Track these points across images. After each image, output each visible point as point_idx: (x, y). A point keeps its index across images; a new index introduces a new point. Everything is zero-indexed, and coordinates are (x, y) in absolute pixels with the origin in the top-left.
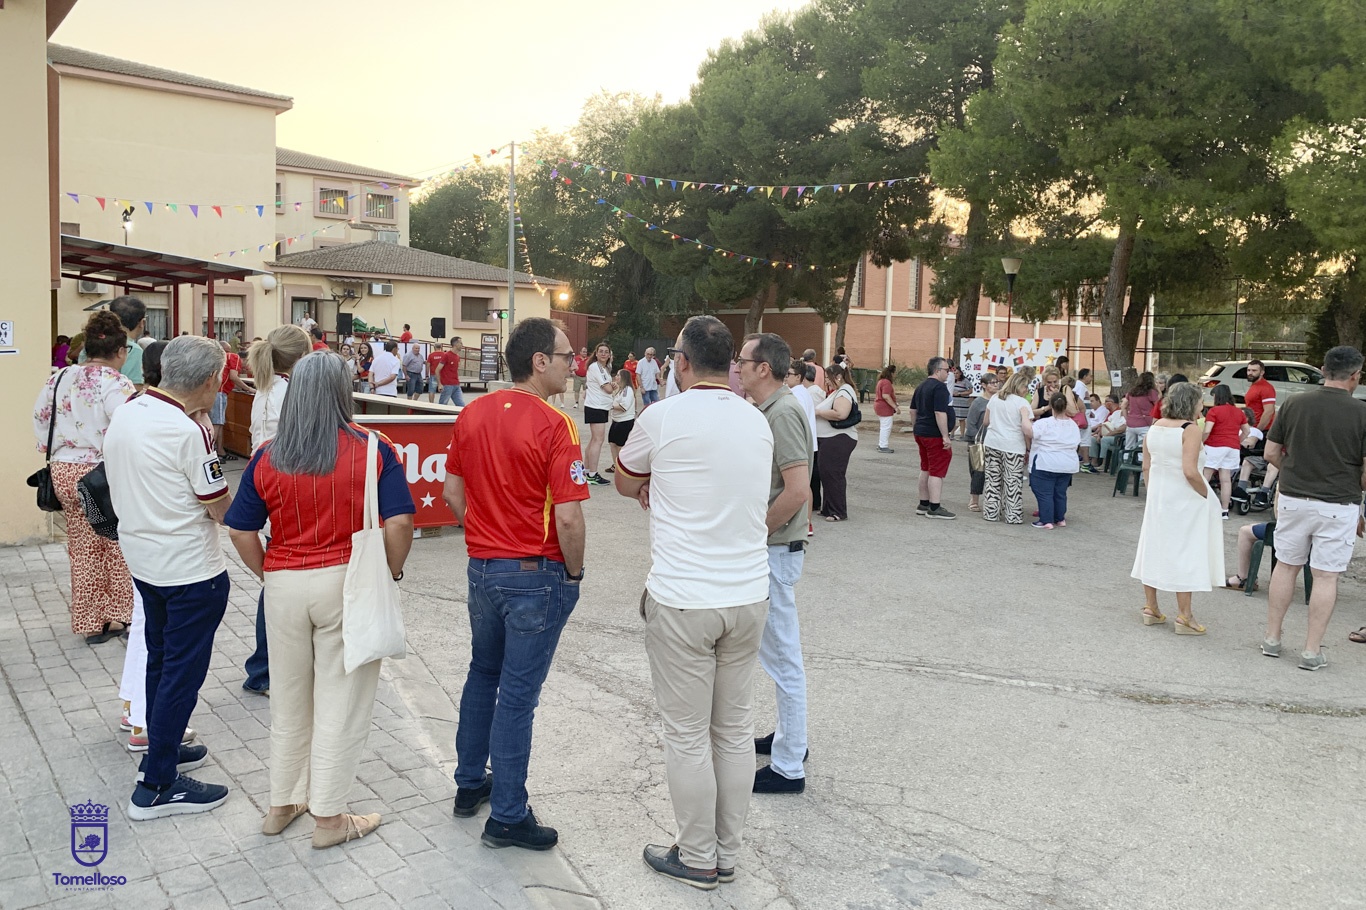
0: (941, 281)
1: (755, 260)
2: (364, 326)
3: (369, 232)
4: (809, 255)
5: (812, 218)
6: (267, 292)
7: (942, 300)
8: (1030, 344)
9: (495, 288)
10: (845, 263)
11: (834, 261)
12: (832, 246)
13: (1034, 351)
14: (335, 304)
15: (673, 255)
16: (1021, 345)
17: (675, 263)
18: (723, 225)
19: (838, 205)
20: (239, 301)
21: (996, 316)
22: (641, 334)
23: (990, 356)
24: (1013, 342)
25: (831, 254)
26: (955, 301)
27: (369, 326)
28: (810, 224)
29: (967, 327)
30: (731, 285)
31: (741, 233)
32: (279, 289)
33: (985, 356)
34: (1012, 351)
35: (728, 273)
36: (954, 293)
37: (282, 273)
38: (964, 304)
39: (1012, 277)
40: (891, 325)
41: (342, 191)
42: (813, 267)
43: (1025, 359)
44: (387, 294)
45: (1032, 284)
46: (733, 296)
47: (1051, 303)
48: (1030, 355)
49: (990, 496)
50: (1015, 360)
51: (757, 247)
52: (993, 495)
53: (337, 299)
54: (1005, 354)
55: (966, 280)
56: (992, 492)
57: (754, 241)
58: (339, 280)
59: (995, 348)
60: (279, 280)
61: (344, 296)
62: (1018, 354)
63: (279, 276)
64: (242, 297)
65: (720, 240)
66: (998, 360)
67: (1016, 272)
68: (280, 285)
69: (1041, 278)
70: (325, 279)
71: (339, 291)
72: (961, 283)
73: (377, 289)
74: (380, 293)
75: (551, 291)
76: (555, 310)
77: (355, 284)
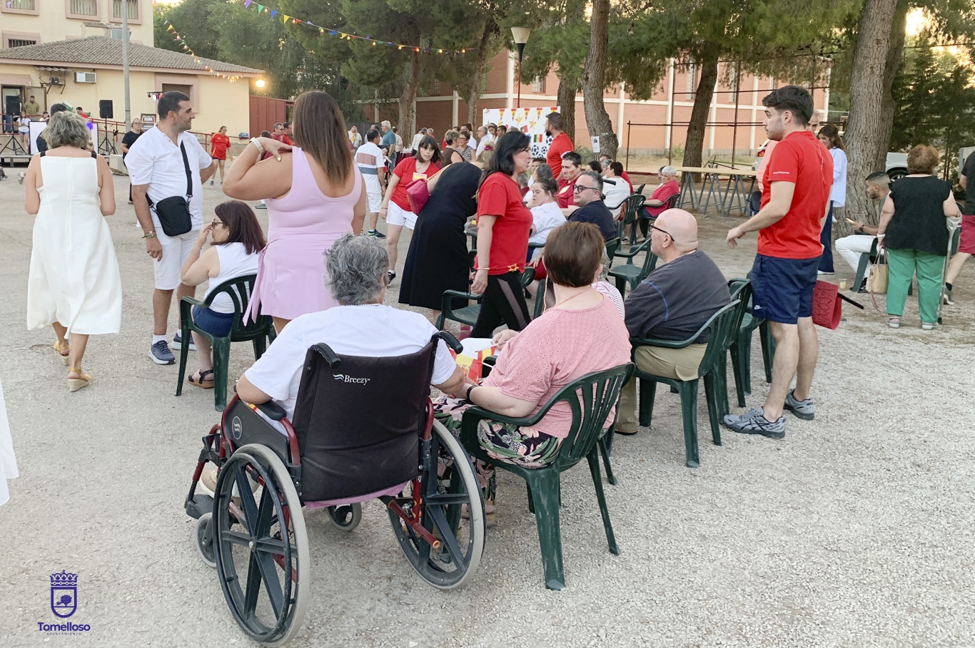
1: (380, 44)
3: (103, 29)
9: (195, 75)
13: (535, 120)
14: (43, 91)
34: (520, 120)
35: (367, 58)
39: (521, 46)
42: (441, 51)
43: (529, 128)
44: (90, 81)
48: (532, 124)
51: (391, 32)
53: (44, 86)
58: (43, 69)
61: (50, 84)
62: (524, 123)
67: (524, 41)
70: (32, 68)
71: (46, 80)
73: (81, 77)
74: (84, 81)
75: (249, 79)
76: (253, 95)
77: (59, 73)
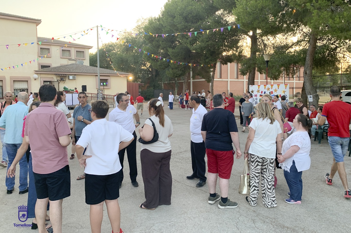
0: (242, 67)
1: (183, 63)
2: (67, 89)
3: (74, 61)
4: (201, 62)
5: (199, 48)
6: (35, 79)
7: (243, 73)
8: (275, 86)
9: (109, 76)
10: (212, 64)
11: (209, 63)
12: (207, 58)
13: (277, 89)
14: (58, 82)
15: (159, 63)
16: (272, 87)
17: (159, 66)
18: (173, 52)
19: (207, 43)
20: (26, 82)
21: (260, 80)
22: (156, 88)
23: (260, 92)
24: (269, 86)
25: (207, 60)
26: (248, 74)
27: (69, 89)
28: (198, 50)
29: (252, 82)
30: (177, 72)
31: (178, 55)
32: (39, 78)
33: (258, 91)
34: (268, 89)
35: (176, 68)
36: (247, 71)
37: (40, 74)
38: (251, 75)
39: (267, 62)
40: (230, 84)
41: (69, 50)
42: (202, 65)
43: (273, 92)
44: (74, 79)
45: (274, 66)
46: (178, 75)
47: (280, 72)
48: (276, 91)
49: (255, 190)
50: (270, 92)
51: (184, 59)
52: (256, 189)
53: (58, 81)
54: (266, 90)
55: (251, 66)
56: (256, 187)
57: (183, 57)
58: (58, 75)
59: (262, 88)
60: (39, 76)
61: (60, 80)
62: (271, 90)
63: (39, 74)
64: (27, 81)
65: (172, 58)
66: (263, 93)
67: (269, 60)
68: (39, 77)
69: (277, 63)
70: (54, 75)
71: (59, 79)
72: (249, 67)
73: (71, 77)
74: (72, 79)
75: (127, 76)
76: (128, 82)
77: (64, 76)
